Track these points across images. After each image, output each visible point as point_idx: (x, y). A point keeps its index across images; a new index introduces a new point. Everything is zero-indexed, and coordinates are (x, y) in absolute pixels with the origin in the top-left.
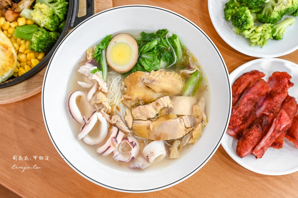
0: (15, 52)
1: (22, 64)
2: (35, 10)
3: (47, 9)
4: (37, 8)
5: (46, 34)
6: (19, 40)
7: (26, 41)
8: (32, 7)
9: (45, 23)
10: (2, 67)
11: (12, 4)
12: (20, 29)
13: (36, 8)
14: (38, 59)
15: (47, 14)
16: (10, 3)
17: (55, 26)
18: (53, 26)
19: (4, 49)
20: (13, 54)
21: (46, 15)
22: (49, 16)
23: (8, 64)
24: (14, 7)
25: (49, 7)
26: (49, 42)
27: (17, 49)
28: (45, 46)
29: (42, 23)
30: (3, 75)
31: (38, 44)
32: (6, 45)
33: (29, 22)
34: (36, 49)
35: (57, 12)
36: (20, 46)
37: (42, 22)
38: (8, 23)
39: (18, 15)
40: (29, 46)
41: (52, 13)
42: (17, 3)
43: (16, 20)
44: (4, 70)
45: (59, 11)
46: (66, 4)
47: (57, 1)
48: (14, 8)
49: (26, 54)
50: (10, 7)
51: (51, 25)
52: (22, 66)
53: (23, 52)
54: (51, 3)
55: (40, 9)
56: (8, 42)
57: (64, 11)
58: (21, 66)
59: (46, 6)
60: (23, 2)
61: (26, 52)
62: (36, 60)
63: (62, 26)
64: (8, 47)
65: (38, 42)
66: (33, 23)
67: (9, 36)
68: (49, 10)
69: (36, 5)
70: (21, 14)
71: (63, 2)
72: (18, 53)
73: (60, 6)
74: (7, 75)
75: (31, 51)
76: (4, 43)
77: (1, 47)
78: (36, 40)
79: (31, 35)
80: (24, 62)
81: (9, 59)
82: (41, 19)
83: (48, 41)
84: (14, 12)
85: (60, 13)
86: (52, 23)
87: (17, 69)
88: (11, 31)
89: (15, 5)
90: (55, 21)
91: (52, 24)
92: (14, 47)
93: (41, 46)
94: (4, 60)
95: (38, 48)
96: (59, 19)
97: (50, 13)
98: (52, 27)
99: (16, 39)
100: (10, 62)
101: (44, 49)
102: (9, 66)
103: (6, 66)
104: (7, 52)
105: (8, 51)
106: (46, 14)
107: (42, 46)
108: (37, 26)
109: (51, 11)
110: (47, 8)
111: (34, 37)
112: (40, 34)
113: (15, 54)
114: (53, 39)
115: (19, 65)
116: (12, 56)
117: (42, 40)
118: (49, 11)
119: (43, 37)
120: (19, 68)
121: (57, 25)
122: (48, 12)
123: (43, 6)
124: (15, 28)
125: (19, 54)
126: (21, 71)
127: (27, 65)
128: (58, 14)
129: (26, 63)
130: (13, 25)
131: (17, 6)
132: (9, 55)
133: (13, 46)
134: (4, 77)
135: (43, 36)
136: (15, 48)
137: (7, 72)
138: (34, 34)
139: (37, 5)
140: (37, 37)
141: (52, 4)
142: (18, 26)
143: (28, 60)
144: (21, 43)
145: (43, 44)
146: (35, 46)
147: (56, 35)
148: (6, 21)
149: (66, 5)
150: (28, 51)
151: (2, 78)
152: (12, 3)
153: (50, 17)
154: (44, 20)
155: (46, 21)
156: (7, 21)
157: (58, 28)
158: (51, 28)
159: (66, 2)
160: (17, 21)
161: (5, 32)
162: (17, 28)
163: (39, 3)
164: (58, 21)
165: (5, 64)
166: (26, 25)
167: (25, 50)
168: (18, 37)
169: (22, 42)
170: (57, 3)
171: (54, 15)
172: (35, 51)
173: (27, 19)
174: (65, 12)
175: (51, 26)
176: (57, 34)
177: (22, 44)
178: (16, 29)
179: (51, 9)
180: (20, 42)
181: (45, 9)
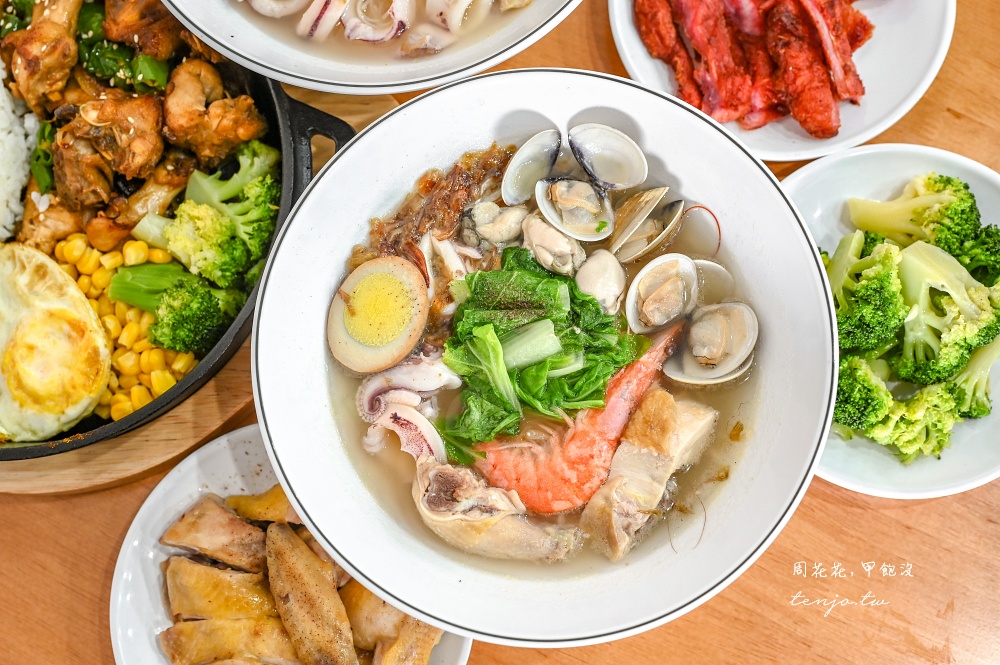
0: (106, 346)
1: (124, 381)
2: (177, 220)
3: (212, 220)
4: (185, 216)
5: (202, 298)
6: (121, 306)
7: (142, 313)
8: (170, 212)
9: (201, 263)
10: (64, 387)
11: (111, 199)
12: (129, 276)
13: (181, 216)
14: (173, 373)
15: (212, 235)
16: (105, 196)
17: (233, 274)
18: (228, 274)
19: (74, 334)
20: (96, 352)
21: (208, 241)
22: (219, 241)
23: (79, 380)
24: (117, 209)
25: (221, 213)
26: (208, 323)
27: (114, 334)
28: (196, 335)
29: (193, 263)
30: (63, 413)
31: (174, 327)
32: (79, 322)
33: (158, 256)
34: (166, 341)
35: (243, 232)
36: (123, 327)
37: (193, 259)
38: (96, 253)
39: (126, 233)
40: (149, 329)
41: (229, 233)
42: (127, 197)
43: (118, 247)
44: (67, 396)
45: (249, 229)
46: (272, 211)
47: (248, 198)
48: (115, 211)
49: (141, 353)
50: (104, 207)
51: (222, 270)
52: (123, 386)
53: (128, 347)
54: (226, 202)
55: (192, 218)
56: (87, 313)
57: (265, 231)
58: (120, 387)
59: (211, 212)
60: (146, 195)
61: (138, 347)
62: (168, 375)
63: (254, 275)
64: (86, 328)
65: (173, 324)
66: (169, 259)
67: (94, 292)
68: (221, 225)
69: (183, 206)
70: (136, 231)
71: (264, 202)
72: (116, 347)
73: (254, 214)
74: (74, 411)
75: (154, 346)
76: (74, 314)
77: (66, 328)
78: (171, 315)
79: (157, 297)
80: (130, 376)
81: (83, 367)
82: (191, 253)
83: (206, 320)
84: (114, 223)
85: (251, 236)
86: (224, 264)
87: (109, 395)
88: (100, 278)
89: (121, 202)
90: (233, 259)
91: (225, 267)
92: (103, 329)
93: (182, 333)
94: (70, 368)
95: (174, 338)
96: (248, 252)
97: (221, 233)
98: (224, 277)
99: (114, 305)
100: (86, 374)
101: (193, 342)
102: (84, 386)
103: (74, 387)
104: (82, 343)
105: (84, 341)
106: (209, 236)
107: (188, 336)
108: (181, 267)
109: (226, 227)
110: (215, 219)
111: (164, 306)
112: (183, 299)
113: (104, 351)
114: (221, 314)
115: (115, 383)
116: (94, 358)
117: (188, 317)
118: (218, 227)
119: (191, 309)
120: (114, 394)
121: (241, 270)
122: (215, 229)
123: (203, 211)
124: (116, 270)
125: (119, 351)
126: (118, 402)
127: (140, 384)
128: (246, 237)
129: (138, 379)
130: (109, 261)
131: (128, 204)
132: (85, 355)
133: (104, 325)
134: (64, 419)
135: (192, 305)
136: (107, 331)
137: (75, 403)
138: (166, 297)
139: (185, 208)
140: (171, 307)
141: (230, 204)
142: (123, 265)
143: (142, 372)
144: (128, 318)
145: (189, 330)
146: (164, 334)
147: (234, 299)
148: (89, 249)
149: (272, 214)
150: (145, 343)
151: (59, 420)
152: (113, 195)
153: (220, 246)
154: (199, 255)
155: (205, 259)
156: (93, 248)
157: (243, 279)
158: (219, 278)
159: (271, 202)
160: (121, 252)
161: (84, 280)
162: (120, 271)
163: (192, 201)
164: (244, 259)
165: (72, 378)
166: (148, 262)
167: (139, 339)
168: (121, 300)
169: (131, 314)
170: (246, 204)
171: (233, 238)
172: (165, 347)
173: (151, 247)
174: (266, 235)
175: (220, 273)
176: (237, 297)
177: (130, 321)
178: (116, 275)
179: (226, 221)
180: (124, 315)
181: (209, 222)
